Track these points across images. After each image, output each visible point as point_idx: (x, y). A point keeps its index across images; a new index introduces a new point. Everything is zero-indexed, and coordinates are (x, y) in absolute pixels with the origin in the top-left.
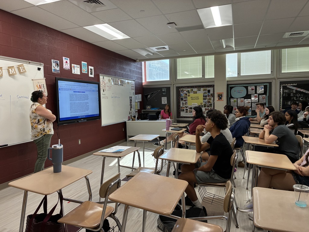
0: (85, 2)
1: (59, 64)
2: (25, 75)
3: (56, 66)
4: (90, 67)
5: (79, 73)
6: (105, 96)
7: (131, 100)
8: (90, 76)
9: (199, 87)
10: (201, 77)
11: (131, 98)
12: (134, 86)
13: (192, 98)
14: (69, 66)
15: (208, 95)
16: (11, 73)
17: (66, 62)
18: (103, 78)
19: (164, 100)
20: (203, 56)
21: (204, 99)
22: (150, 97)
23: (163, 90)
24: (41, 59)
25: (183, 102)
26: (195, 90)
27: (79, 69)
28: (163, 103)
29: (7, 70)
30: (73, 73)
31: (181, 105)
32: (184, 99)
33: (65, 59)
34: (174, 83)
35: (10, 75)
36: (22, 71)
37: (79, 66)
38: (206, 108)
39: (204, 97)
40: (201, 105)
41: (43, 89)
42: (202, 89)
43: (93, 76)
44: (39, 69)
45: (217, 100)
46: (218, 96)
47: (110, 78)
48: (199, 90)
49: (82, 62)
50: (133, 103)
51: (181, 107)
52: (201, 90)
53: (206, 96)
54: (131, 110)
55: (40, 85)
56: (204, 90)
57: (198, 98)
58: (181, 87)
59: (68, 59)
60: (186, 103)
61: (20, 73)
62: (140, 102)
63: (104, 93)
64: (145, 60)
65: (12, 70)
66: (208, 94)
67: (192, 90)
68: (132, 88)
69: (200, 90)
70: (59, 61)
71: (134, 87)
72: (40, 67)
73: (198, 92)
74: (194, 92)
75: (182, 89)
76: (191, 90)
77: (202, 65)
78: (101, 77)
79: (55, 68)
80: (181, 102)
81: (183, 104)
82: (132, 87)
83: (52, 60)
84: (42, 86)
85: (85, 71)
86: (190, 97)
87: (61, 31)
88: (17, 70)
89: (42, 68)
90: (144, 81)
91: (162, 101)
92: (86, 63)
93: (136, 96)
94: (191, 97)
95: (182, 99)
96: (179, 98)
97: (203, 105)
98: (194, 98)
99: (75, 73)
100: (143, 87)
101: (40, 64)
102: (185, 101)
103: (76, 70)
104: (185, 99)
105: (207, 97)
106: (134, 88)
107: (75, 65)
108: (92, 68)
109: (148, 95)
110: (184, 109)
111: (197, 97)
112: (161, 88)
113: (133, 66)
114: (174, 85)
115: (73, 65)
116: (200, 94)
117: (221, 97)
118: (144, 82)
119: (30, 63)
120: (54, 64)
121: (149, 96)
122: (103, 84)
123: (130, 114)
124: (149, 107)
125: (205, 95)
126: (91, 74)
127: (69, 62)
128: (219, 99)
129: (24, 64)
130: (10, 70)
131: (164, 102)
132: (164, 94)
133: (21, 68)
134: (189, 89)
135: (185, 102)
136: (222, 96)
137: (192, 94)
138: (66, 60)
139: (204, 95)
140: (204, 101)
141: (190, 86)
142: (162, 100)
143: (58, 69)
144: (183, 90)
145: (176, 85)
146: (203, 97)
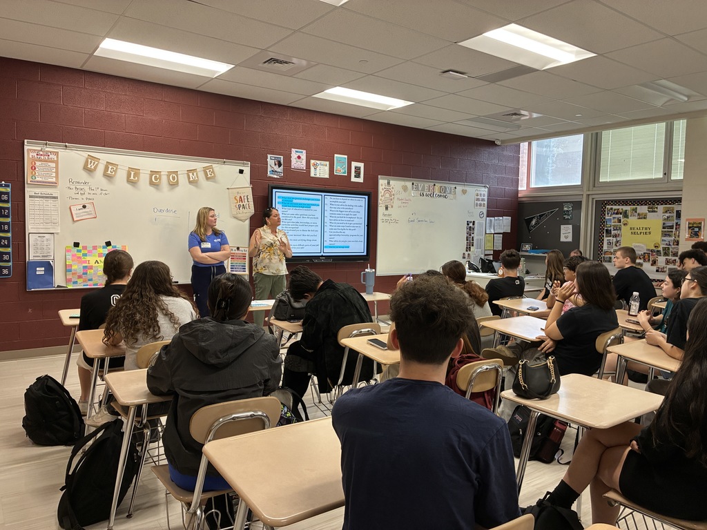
0: (265, 62)
1: (282, 161)
2: (215, 182)
3: (275, 165)
4: (354, 164)
5: (327, 176)
6: (389, 218)
7: (470, 230)
8: (353, 179)
9: (652, 203)
10: (661, 176)
11: (471, 225)
12: (486, 198)
13: (633, 231)
14: (305, 165)
15: (677, 223)
16: (191, 179)
17: (299, 157)
18: (389, 183)
19: (566, 234)
20: (669, 121)
21: (665, 234)
22: (536, 224)
23: (566, 209)
24: (248, 156)
25: (611, 238)
26: (643, 209)
27: (327, 169)
28: (563, 239)
29: (186, 175)
30: (312, 175)
31: (605, 247)
32: (613, 232)
33: (296, 152)
34: (589, 193)
35: (190, 182)
36: (209, 176)
37: (328, 163)
38: (670, 258)
39: (664, 228)
40: (654, 248)
41: (246, 202)
42: (661, 208)
43: (361, 180)
44: (241, 172)
45: (687, 240)
46: (689, 228)
47: (409, 184)
48: (653, 212)
49: (336, 155)
50: (476, 236)
51: (605, 252)
52: (658, 210)
53: (671, 227)
54: (468, 249)
55: (241, 197)
56: (666, 212)
57: (648, 231)
58: (609, 201)
59: (302, 152)
60: (617, 242)
61: (208, 179)
62: (504, 234)
63: (387, 212)
64: (529, 139)
65: (193, 174)
66: (675, 221)
67: (635, 210)
68: (479, 202)
69: (655, 212)
70: (282, 157)
71: (483, 200)
72: (242, 168)
73: (650, 215)
74: (639, 215)
75: (609, 207)
76: (633, 210)
77: (665, 146)
78: (382, 182)
79: (273, 168)
80: (606, 239)
81: (609, 243)
82: (478, 200)
83: (269, 156)
84: (246, 198)
85: (340, 170)
86: (628, 227)
87: (290, 105)
88: (201, 175)
89: (247, 170)
90: (522, 187)
91: (562, 234)
92: (346, 157)
93: (491, 221)
94: (631, 229)
95: (608, 232)
96: (601, 230)
97: (660, 249)
98: (639, 232)
99: (318, 176)
100: (519, 199)
101: (243, 164)
102: (615, 236)
103: (320, 170)
104: (616, 232)
105: (674, 230)
106: (482, 203)
107: (319, 162)
108: (361, 165)
109: (531, 219)
110: (610, 258)
111: (646, 229)
112: (560, 205)
113: (485, 156)
114: (591, 197)
115: (312, 162)
116: (656, 220)
117: (697, 230)
118: (525, 188)
119: (224, 162)
120: (271, 162)
121: (533, 222)
122: (387, 195)
123: (464, 258)
124: (527, 247)
125: (669, 224)
126: (358, 175)
127: (304, 156)
128: (691, 237)
129: (214, 166)
130: (191, 174)
131: (566, 237)
132: (566, 217)
133: (208, 171)
134: (628, 208)
135: (615, 239)
136: (700, 228)
137: (633, 221)
138: (299, 154)
139: (664, 224)
140: (664, 238)
141: (631, 200)
142: (562, 231)
143: (280, 169)
144: (612, 209)
145: (593, 197)
146: (660, 229)
